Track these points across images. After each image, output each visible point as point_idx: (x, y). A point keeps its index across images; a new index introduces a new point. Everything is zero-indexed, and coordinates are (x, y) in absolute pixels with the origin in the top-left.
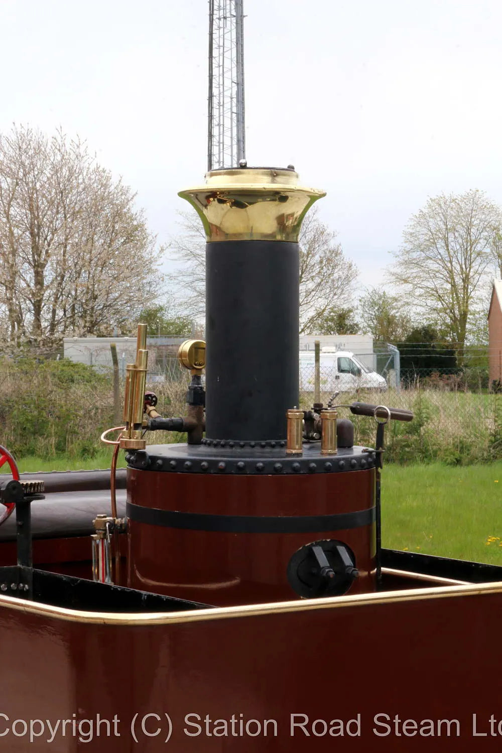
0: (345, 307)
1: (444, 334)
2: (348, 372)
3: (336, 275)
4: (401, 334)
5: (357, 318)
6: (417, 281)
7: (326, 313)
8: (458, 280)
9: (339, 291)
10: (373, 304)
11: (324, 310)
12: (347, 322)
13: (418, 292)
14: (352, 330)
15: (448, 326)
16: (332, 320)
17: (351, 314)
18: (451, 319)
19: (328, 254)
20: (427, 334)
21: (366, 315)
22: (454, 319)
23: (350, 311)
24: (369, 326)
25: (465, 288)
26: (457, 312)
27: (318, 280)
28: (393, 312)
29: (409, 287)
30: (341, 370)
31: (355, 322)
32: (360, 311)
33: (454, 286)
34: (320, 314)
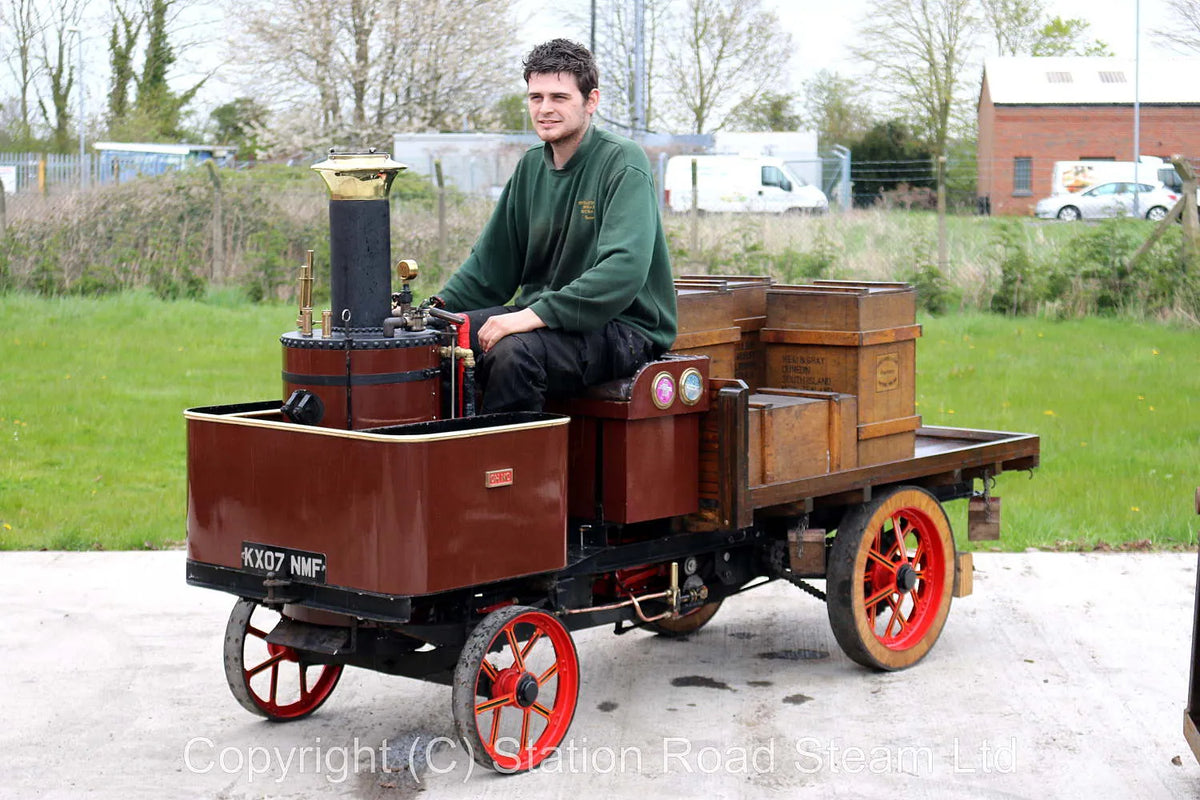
0: (782, 92)
1: (918, 130)
2: (775, 185)
3: (770, 49)
4: (858, 130)
5: (798, 108)
6: (882, 57)
7: (755, 102)
8: (939, 58)
9: (774, 71)
10: (820, 89)
11: (754, 96)
12: (785, 114)
13: (883, 72)
14: (792, 125)
15: (922, 120)
16: (763, 111)
17: (790, 102)
18: (928, 109)
19: (760, 20)
20: (894, 130)
21: (811, 104)
22: (932, 110)
23: (788, 98)
24: (814, 119)
25: (948, 68)
26: (936, 102)
27: (744, 56)
28: (848, 100)
29: (870, 66)
30: (765, 183)
31: (796, 114)
32: (803, 98)
33: (932, 65)
34: (747, 103)
